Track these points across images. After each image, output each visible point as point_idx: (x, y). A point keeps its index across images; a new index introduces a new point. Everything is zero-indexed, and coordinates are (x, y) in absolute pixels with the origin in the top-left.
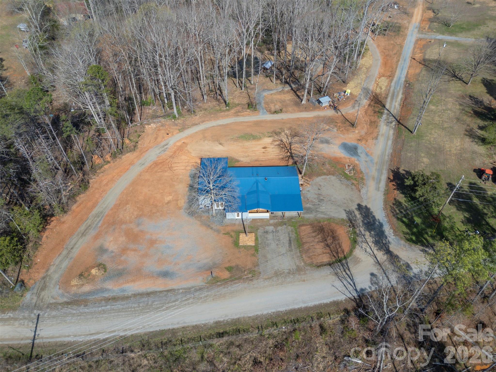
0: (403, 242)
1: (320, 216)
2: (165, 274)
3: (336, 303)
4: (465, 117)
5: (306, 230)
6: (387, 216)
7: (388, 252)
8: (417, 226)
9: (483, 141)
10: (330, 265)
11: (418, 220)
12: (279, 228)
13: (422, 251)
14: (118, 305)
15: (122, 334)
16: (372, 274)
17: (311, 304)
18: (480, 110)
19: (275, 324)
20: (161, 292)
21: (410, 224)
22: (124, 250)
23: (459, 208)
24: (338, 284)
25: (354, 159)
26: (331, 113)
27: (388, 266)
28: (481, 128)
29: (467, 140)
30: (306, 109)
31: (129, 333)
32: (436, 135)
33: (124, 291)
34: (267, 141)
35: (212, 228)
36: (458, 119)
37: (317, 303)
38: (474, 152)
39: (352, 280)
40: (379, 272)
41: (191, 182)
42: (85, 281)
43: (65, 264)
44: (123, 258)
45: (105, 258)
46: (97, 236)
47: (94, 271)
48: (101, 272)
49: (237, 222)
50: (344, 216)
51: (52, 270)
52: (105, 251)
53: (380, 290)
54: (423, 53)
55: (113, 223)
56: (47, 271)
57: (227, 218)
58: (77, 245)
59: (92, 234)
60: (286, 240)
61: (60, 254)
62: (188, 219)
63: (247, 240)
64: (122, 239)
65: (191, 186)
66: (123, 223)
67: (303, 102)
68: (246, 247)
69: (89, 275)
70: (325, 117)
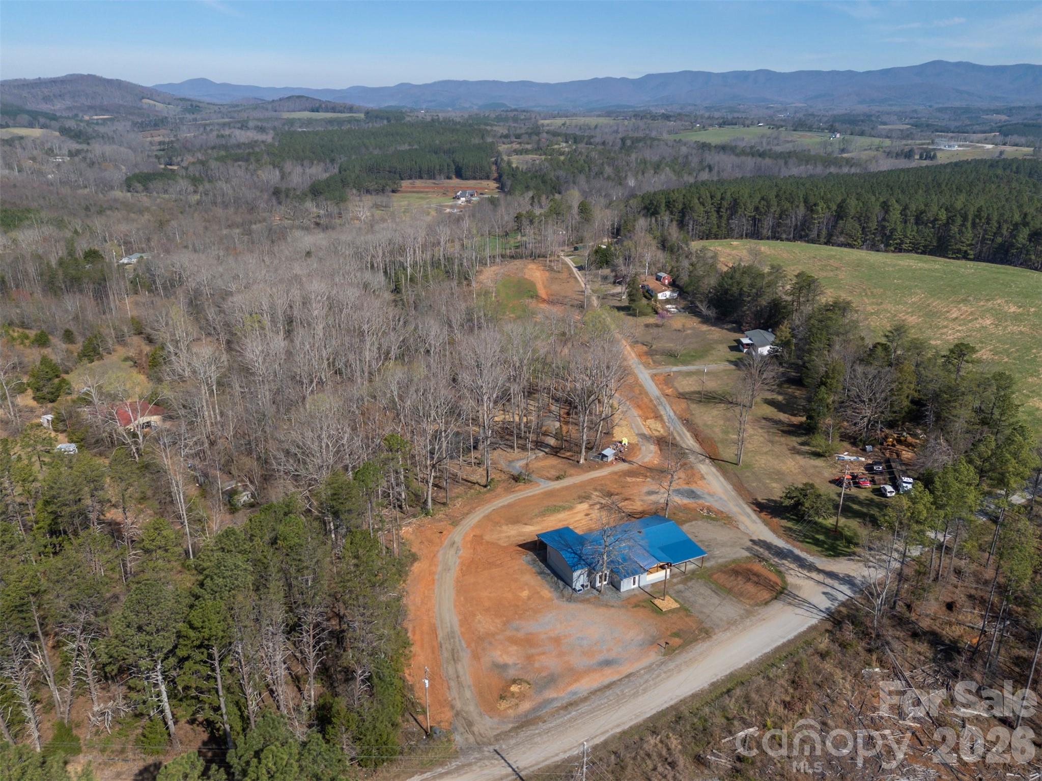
0: (824, 559)
1: (720, 561)
2: (608, 663)
3: (813, 628)
4: (777, 438)
5: (722, 578)
6: (787, 542)
7: (819, 571)
8: (824, 542)
9: (816, 455)
10: (776, 598)
11: (821, 537)
12: (690, 584)
13: (849, 560)
14: (584, 707)
15: (619, 730)
16: (824, 593)
17: (791, 636)
18: (785, 428)
19: (773, 665)
20: (620, 680)
21: (817, 543)
22: (530, 658)
23: (847, 517)
24: (798, 611)
25: (700, 502)
26: (623, 466)
27: (828, 581)
28: (803, 444)
29: (798, 457)
30: (591, 468)
31: (626, 727)
32: (763, 461)
33: (575, 693)
34: (584, 506)
35: (613, 606)
36: (772, 442)
37: (795, 633)
38: (815, 467)
39: (810, 603)
40: (828, 590)
41: (537, 569)
42: (514, 701)
43: (468, 694)
44: (537, 665)
45: (512, 673)
46: (476, 657)
47: (514, 688)
48: (525, 686)
49: (637, 592)
50: (746, 554)
51: (458, 705)
52: (505, 667)
53: (843, 604)
54: (673, 387)
55: (481, 639)
56: (452, 707)
57: (622, 590)
58: (461, 673)
59: (466, 657)
60: (709, 592)
61: (449, 688)
62: (572, 606)
63: (667, 604)
64: (513, 649)
65: (541, 573)
66: (493, 635)
67: (582, 461)
68: (672, 611)
69: (513, 694)
70: (622, 471)
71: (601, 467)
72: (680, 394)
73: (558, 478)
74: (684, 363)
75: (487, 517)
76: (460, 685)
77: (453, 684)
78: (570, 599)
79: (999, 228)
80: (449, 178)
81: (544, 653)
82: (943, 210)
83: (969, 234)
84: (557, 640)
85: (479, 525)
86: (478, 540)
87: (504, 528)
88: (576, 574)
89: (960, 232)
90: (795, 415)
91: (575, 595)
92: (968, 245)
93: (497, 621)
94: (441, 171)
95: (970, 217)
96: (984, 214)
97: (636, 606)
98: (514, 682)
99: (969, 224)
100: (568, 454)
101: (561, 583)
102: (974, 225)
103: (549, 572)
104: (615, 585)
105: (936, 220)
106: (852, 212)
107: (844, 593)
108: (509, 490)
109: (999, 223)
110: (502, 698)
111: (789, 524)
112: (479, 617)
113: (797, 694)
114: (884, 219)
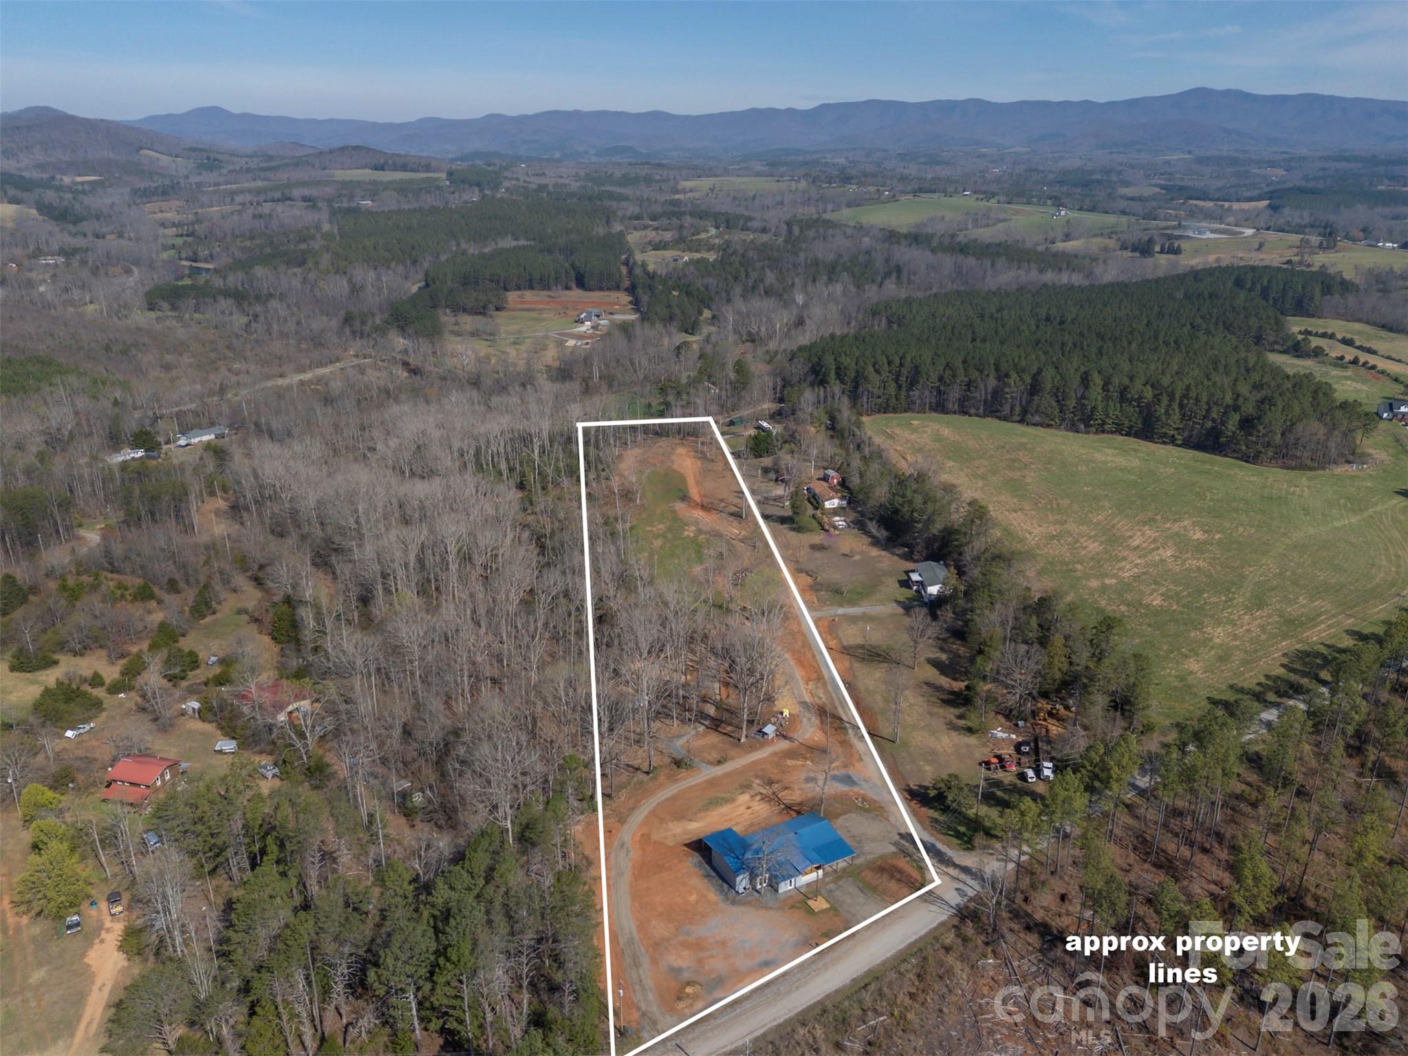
0: (962, 853)
1: (870, 857)
2: (766, 964)
3: (942, 924)
4: (936, 710)
5: (869, 875)
6: (932, 835)
7: (956, 866)
8: (964, 834)
9: (970, 730)
11: (962, 829)
12: (840, 883)
13: (983, 854)
14: (747, 1005)
15: (775, 1023)
16: (957, 889)
17: (923, 933)
18: (945, 697)
19: (904, 961)
20: (777, 979)
21: (958, 835)
22: (700, 961)
23: (990, 806)
24: (933, 908)
25: (856, 789)
26: (784, 745)
27: (963, 876)
28: (960, 717)
29: (954, 734)
30: (752, 748)
31: (781, 1020)
32: (920, 738)
34: (744, 798)
35: (771, 908)
36: (930, 714)
37: (926, 930)
38: (968, 746)
39: (945, 902)
40: (960, 886)
41: (702, 872)
42: (690, 1001)
43: (651, 996)
44: (707, 968)
45: (686, 976)
46: (654, 962)
47: (689, 990)
48: (698, 988)
49: (793, 893)
50: (893, 849)
51: (643, 1006)
52: (678, 971)
53: (971, 899)
54: (837, 637)
55: (657, 945)
56: (639, 1009)
57: (781, 891)
58: (643, 977)
59: (645, 961)
60: (856, 891)
61: (634, 991)
62: (736, 910)
63: (819, 904)
64: (686, 953)
65: (707, 876)
66: (668, 940)
67: (743, 740)
68: (823, 911)
69: (688, 995)
70: (782, 752)
71: (762, 745)
72: (845, 648)
73: (719, 762)
74: (852, 603)
75: (653, 813)
76: (643, 988)
77: (637, 987)
78: (734, 903)
79: (1209, 410)
80: (568, 288)
81: (711, 957)
82: (1148, 387)
83: (1176, 416)
84: (723, 944)
85: (646, 822)
86: (645, 839)
87: (670, 825)
88: (738, 879)
89: (1167, 413)
90: (955, 679)
91: (738, 898)
92: (1177, 429)
93: (671, 926)
94: (557, 280)
95: (1177, 396)
96: (1193, 394)
97: (792, 907)
98: (688, 984)
99: (1176, 406)
100: (729, 728)
101: (725, 886)
102: (1181, 406)
103: (714, 874)
104: (773, 887)
105: (1141, 398)
106: (1049, 386)
107: (973, 888)
108: (672, 779)
109: (1208, 403)
110: (679, 999)
111: (936, 815)
112: (654, 922)
113: (921, 986)
114: (1083, 397)
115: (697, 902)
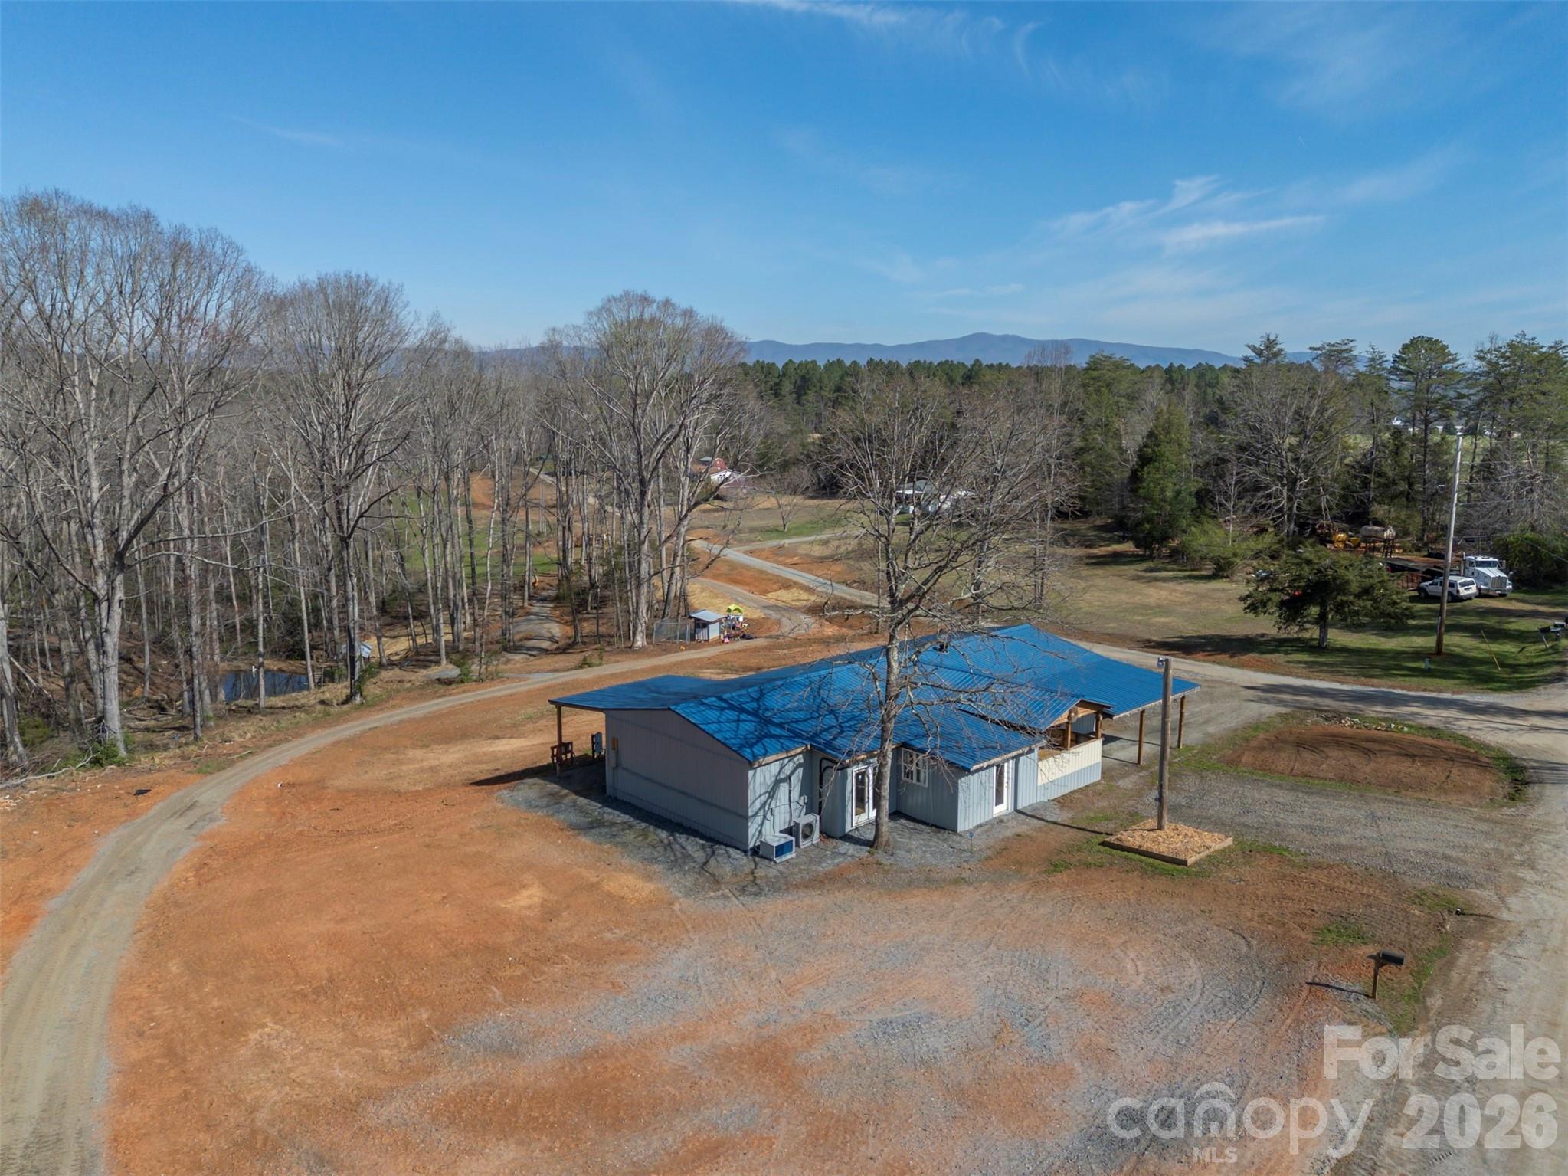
1: (1214, 730)
6: (1342, 682)
18: (1089, 561)
21: (1427, 673)
30: (668, 651)
36: (1080, 577)
49: (1026, 827)
50: (1274, 710)
54: (797, 555)
57: (963, 826)
62: (773, 906)
63: (1181, 840)
65: (594, 825)
67: (639, 641)
68: (1214, 861)
71: (689, 648)
72: (820, 558)
73: (582, 666)
74: (805, 534)
75: (347, 743)
78: (751, 887)
81: (714, 1151)
84: (768, 1061)
85: (309, 762)
86: (301, 791)
87: (414, 753)
88: (760, 779)
91: (764, 871)
93: (378, 1030)
97: (1054, 867)
101: (693, 847)
111: (1301, 657)
115: (550, 913)
